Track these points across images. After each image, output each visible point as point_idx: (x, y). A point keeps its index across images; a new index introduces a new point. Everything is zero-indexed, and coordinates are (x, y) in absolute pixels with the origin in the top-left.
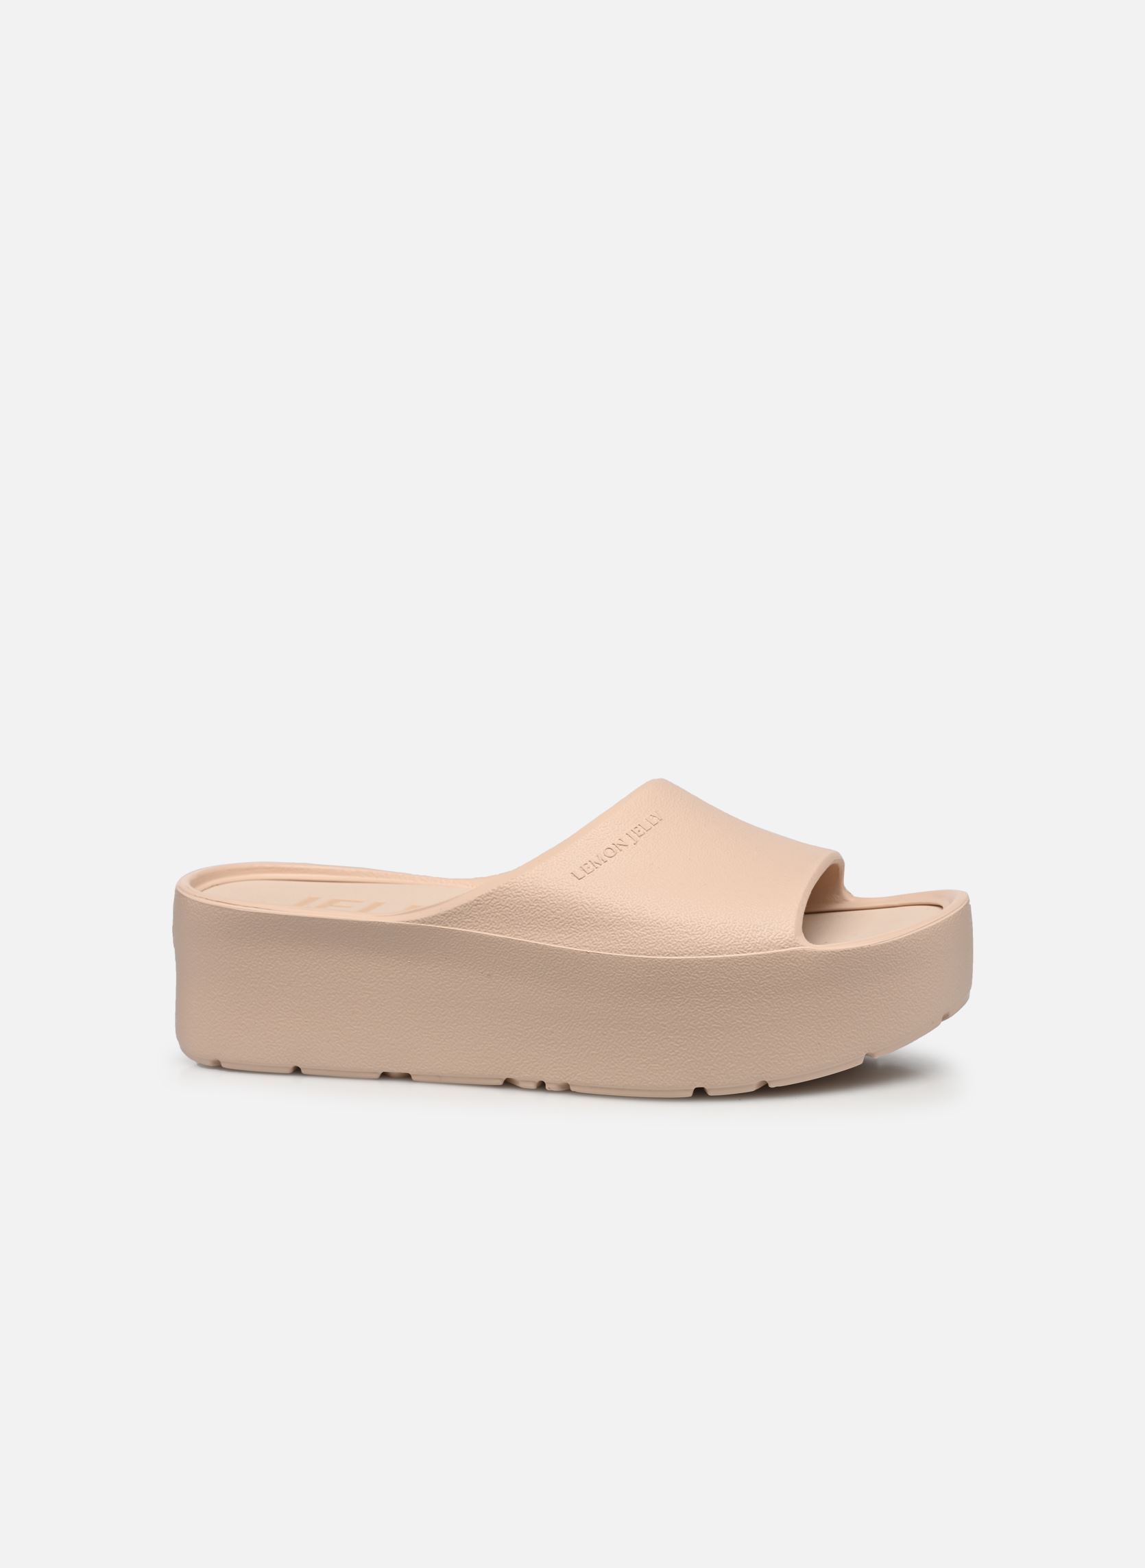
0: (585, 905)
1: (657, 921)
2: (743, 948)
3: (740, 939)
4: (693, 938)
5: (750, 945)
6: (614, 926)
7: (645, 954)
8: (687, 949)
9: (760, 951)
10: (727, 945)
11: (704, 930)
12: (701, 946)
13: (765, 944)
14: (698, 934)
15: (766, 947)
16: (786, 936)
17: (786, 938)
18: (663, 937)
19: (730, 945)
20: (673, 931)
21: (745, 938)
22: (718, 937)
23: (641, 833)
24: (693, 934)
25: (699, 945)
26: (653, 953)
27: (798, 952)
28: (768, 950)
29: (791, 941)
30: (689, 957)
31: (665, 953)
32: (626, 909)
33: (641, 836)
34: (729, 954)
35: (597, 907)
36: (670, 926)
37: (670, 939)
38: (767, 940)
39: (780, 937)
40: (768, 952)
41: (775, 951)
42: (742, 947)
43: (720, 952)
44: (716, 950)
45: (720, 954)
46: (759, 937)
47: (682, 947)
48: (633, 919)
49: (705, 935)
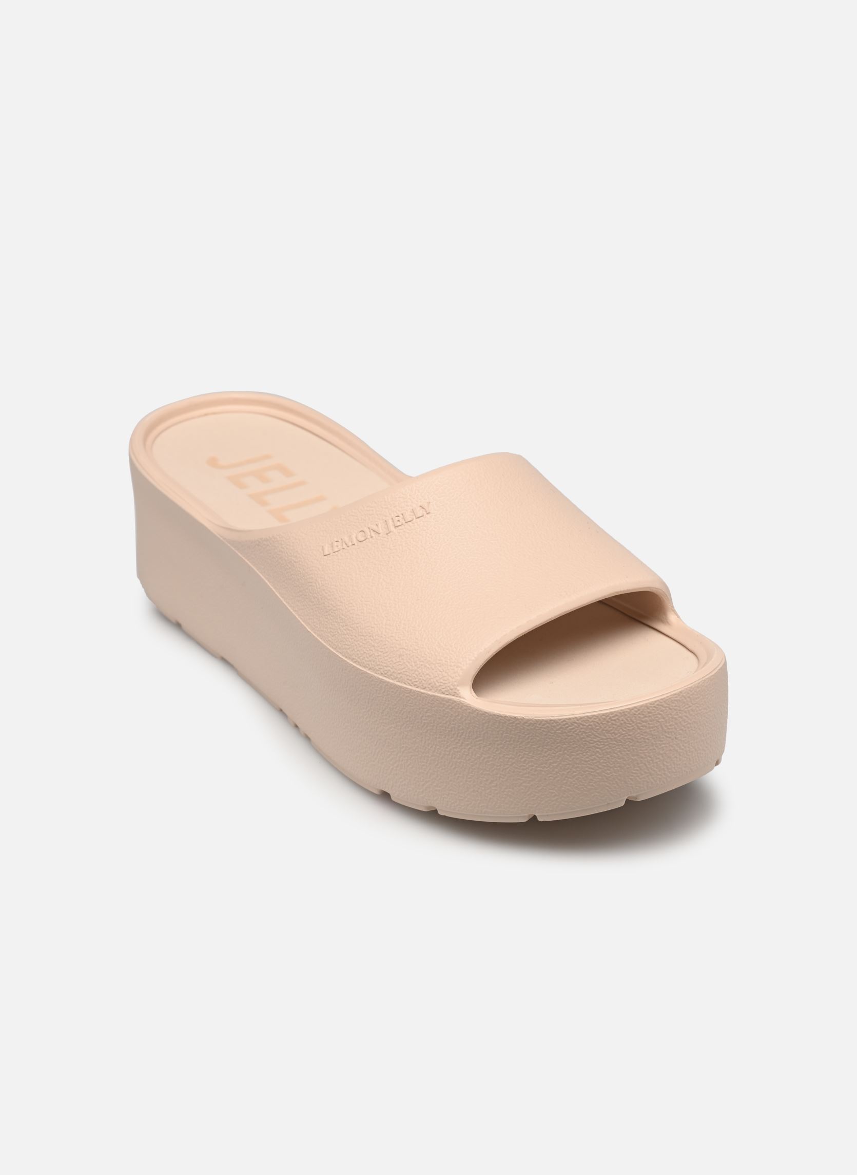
0: (317, 585)
1: (357, 625)
2: (411, 680)
3: (412, 670)
4: (376, 654)
5: (417, 680)
6: (329, 615)
7: (340, 653)
8: (369, 663)
9: (424, 689)
10: (399, 672)
11: (387, 650)
12: (379, 665)
13: (430, 684)
14: (381, 652)
15: (429, 686)
16: (449, 683)
17: (449, 685)
18: (356, 643)
19: (401, 673)
20: (365, 640)
21: (415, 671)
22: (395, 661)
23: (399, 524)
24: (378, 650)
25: (378, 663)
26: (346, 655)
27: (455, 702)
28: (430, 690)
29: (452, 689)
30: (369, 672)
31: (354, 659)
32: (341, 602)
33: (397, 526)
34: (399, 682)
35: (324, 590)
36: (364, 634)
37: (360, 647)
38: (432, 680)
39: (444, 682)
40: (429, 693)
41: (436, 694)
42: (410, 678)
43: (392, 677)
44: (389, 673)
45: (392, 679)
46: (427, 674)
47: (366, 659)
48: (342, 615)
49: (385, 655)
